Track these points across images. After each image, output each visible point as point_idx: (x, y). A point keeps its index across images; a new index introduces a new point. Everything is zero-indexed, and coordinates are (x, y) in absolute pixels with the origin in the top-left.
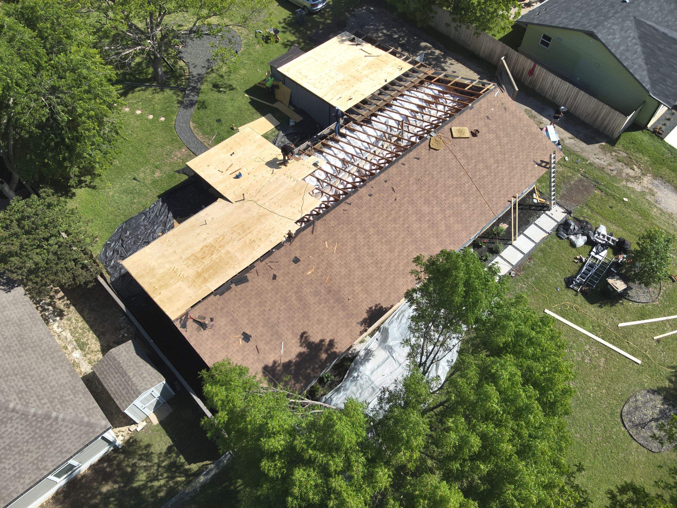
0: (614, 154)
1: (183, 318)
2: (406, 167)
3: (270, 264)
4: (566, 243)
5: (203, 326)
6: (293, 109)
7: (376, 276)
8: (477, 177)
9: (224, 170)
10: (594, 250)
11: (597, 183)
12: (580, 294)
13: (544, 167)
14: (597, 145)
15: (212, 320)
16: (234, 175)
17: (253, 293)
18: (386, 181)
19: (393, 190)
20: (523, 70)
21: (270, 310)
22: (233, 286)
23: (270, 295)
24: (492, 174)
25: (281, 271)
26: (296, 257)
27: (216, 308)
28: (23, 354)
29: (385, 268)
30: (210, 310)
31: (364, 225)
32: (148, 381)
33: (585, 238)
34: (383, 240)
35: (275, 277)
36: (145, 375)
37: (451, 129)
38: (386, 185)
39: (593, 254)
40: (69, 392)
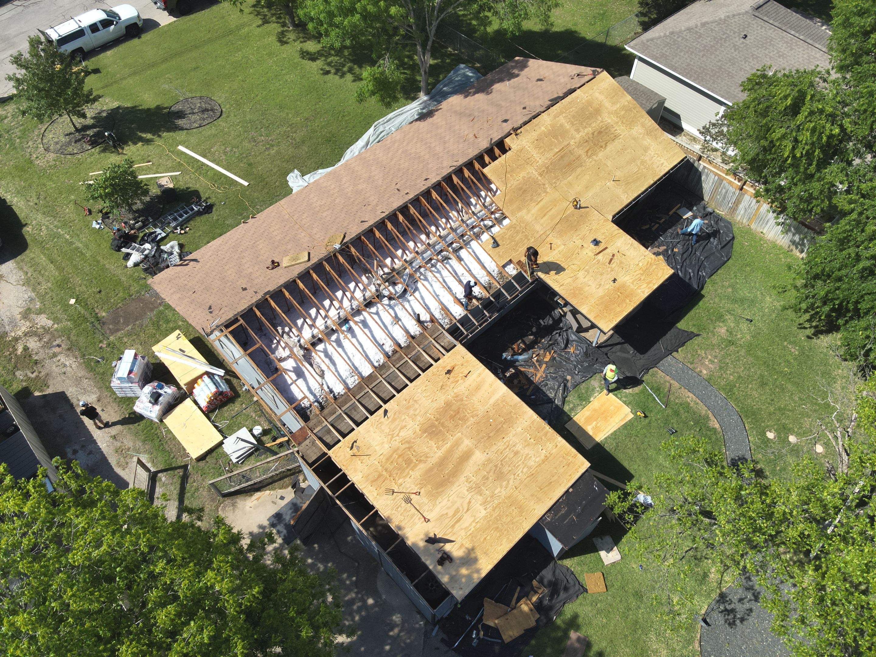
12: (204, 197)
15: (572, 79)
16: (602, 246)
17: (541, 97)
18: (407, 193)
22: (563, 95)
23: (526, 100)
27: (572, 83)
28: (719, 64)
40: (667, 54)
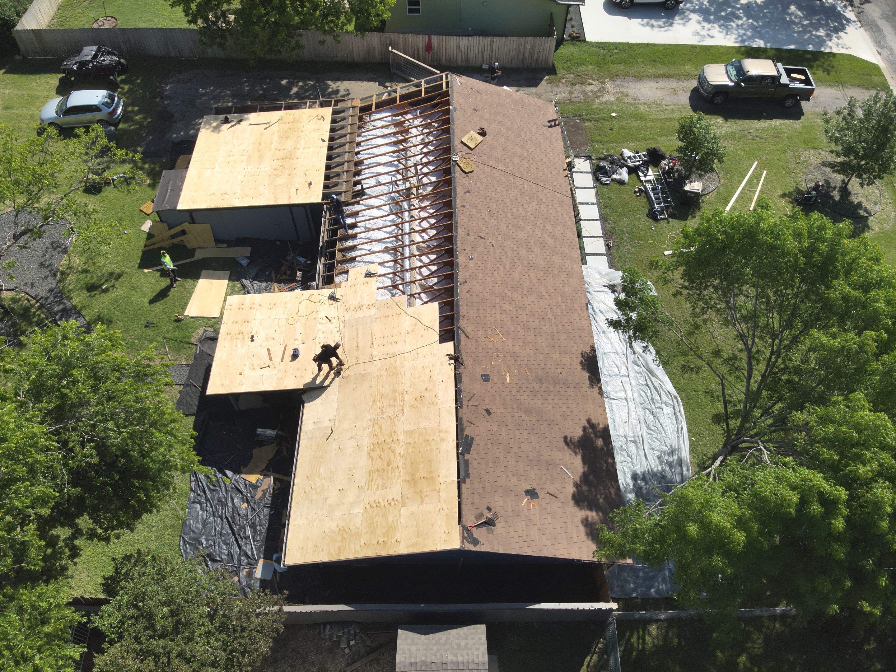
0: (563, 81)
1: (466, 535)
2: (467, 206)
3: (471, 403)
4: (616, 186)
5: (489, 523)
6: (225, 245)
7: (555, 331)
8: (525, 173)
9: (268, 362)
10: (641, 174)
11: (579, 116)
12: (670, 220)
13: (555, 125)
14: (543, 82)
15: (489, 509)
16: (288, 358)
17: (490, 446)
18: (468, 235)
19: (482, 238)
20: (418, 50)
21: (519, 447)
22: (467, 456)
23: (504, 434)
24: (531, 161)
25: (487, 401)
26: (482, 375)
27: (480, 494)
29: (553, 318)
30: (477, 501)
31: (497, 292)
32: (474, 644)
33: (625, 169)
34: (525, 293)
35: (488, 412)
36: (463, 643)
37: (462, 142)
38: (472, 238)
39: (642, 178)
